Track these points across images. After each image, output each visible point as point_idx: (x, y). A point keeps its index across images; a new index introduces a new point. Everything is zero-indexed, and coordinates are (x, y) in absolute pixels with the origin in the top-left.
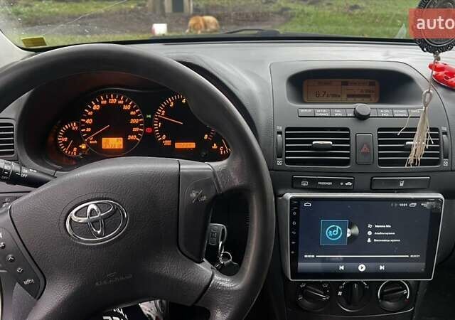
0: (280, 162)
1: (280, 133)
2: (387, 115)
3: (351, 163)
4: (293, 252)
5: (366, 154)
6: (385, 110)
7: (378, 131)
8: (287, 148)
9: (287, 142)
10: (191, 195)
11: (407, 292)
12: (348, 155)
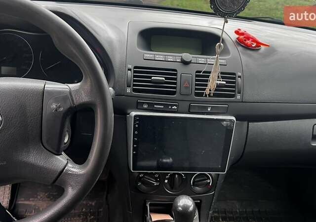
0: (129, 90)
1: (130, 70)
2: (203, 62)
3: (177, 94)
4: (134, 152)
5: (186, 88)
6: (202, 59)
7: (196, 73)
8: (135, 81)
9: (135, 76)
10: (52, 107)
11: (210, 181)
12: (175, 88)
